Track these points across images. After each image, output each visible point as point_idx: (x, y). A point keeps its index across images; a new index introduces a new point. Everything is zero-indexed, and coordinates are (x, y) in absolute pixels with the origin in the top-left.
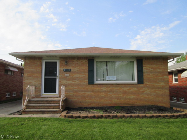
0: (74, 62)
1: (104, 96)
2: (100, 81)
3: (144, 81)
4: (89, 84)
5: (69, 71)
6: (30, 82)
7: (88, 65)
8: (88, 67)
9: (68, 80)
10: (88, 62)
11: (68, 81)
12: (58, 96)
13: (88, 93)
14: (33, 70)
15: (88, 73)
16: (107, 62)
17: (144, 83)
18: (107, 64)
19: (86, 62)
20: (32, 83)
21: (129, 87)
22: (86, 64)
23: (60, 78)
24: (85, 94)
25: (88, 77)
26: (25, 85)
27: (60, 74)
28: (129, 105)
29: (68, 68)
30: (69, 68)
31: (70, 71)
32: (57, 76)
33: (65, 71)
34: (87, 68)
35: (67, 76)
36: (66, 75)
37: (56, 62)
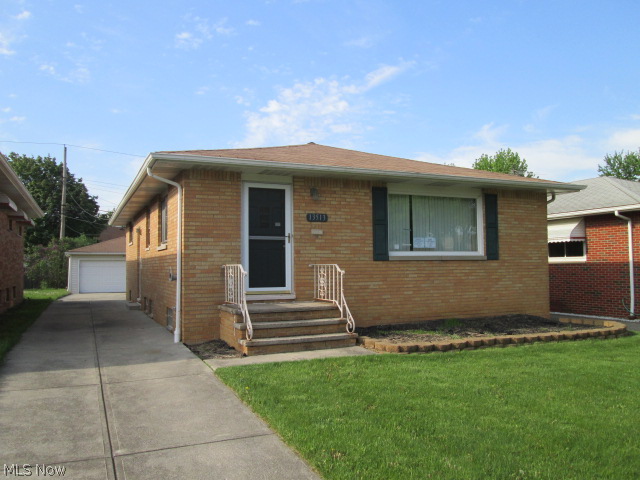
0: (335, 192)
1: (411, 293)
2: (399, 250)
3: (500, 252)
4: (375, 260)
5: (322, 221)
6: (205, 252)
7: (371, 204)
8: (371, 211)
9: (321, 248)
10: (371, 194)
11: (319, 252)
12: (293, 297)
13: (372, 285)
14: (213, 212)
15: (371, 228)
16: (410, 196)
17: (500, 258)
18: (411, 202)
19: (366, 194)
20: (211, 255)
21: (467, 268)
22: (366, 199)
23: (297, 241)
24: (367, 287)
25: (371, 238)
26: (191, 263)
27: (296, 229)
28: (468, 316)
29: (319, 212)
30: (321, 210)
31: (326, 221)
32: (287, 234)
33: (311, 218)
34: (369, 212)
35: (317, 236)
36: (314, 232)
37: (282, 192)
